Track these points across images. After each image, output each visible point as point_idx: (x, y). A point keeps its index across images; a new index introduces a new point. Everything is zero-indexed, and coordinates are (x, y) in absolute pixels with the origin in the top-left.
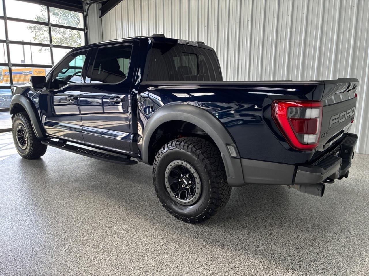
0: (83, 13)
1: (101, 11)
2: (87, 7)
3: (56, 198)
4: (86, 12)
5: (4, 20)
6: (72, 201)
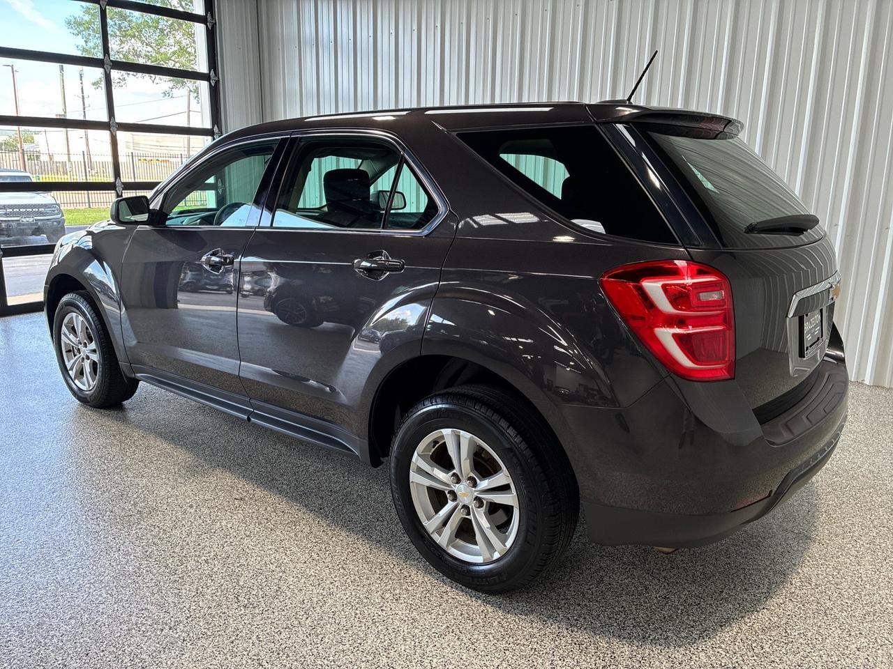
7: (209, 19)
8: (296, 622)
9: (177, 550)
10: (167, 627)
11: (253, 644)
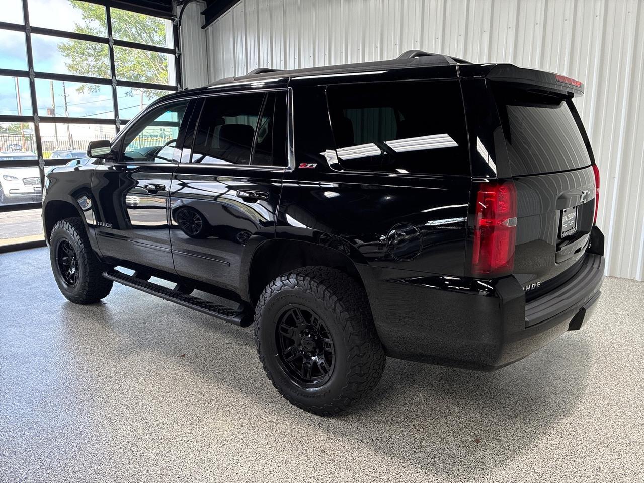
0: (173, 20)
1: (204, 16)
2: (178, 9)
3: (156, 423)
4: (178, 17)
5: (25, 32)
6: (193, 431)
7: (176, 52)
8: (275, 400)
9: (201, 368)
10: (207, 403)
11: (255, 409)
